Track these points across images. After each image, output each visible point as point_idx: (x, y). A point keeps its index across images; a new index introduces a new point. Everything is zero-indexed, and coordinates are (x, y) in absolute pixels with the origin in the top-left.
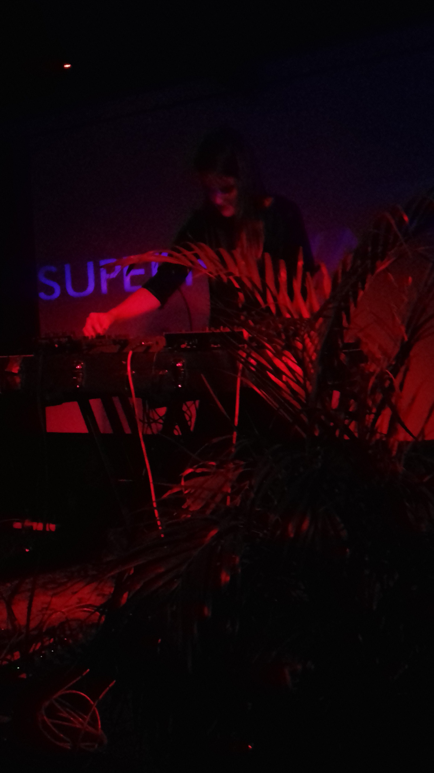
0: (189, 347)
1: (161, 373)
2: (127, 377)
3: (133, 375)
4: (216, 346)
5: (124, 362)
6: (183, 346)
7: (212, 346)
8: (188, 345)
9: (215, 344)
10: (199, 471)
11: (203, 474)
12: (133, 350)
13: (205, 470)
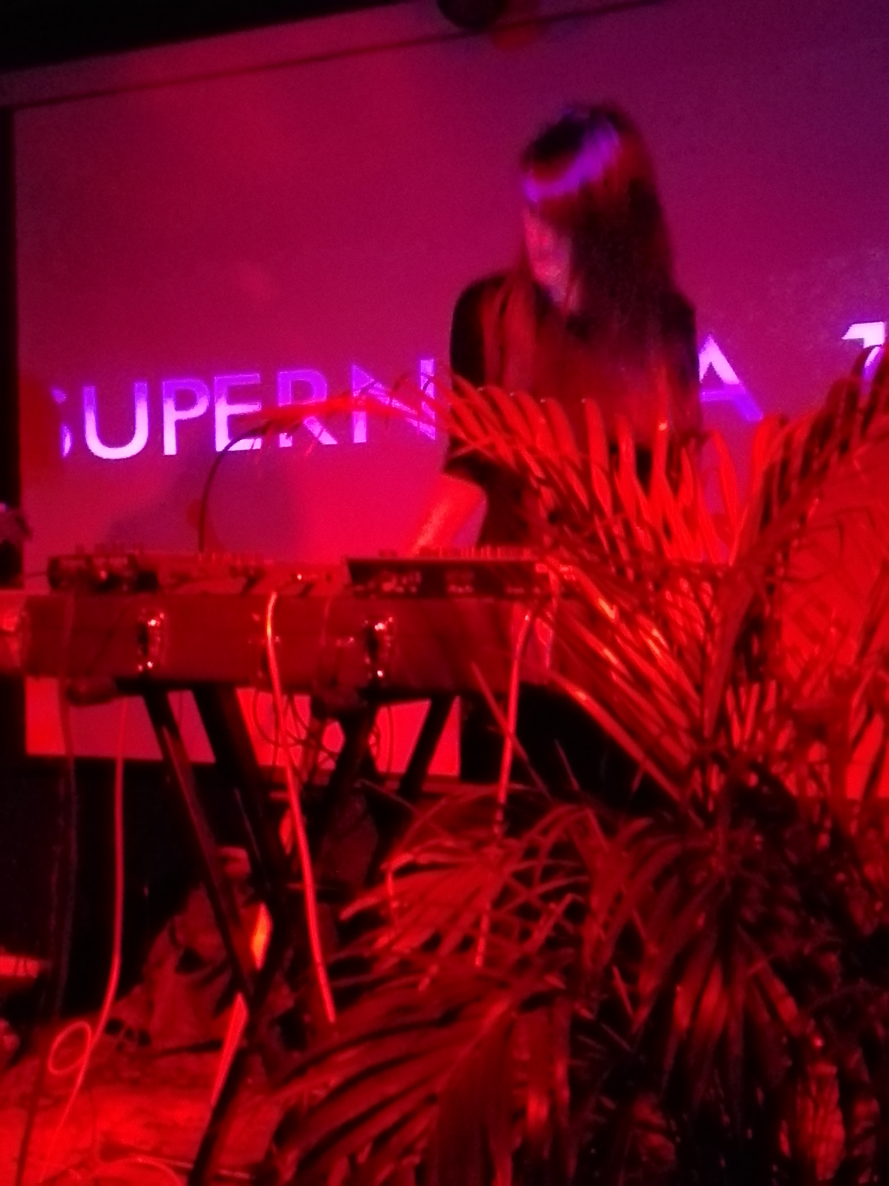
0: (400, 590)
1: (339, 643)
2: (265, 649)
3: (276, 645)
4: (460, 590)
5: (256, 617)
6: (388, 586)
7: (453, 588)
8: (399, 583)
9: (460, 583)
10: (424, 859)
11: (433, 866)
12: (278, 590)
13: (440, 858)
